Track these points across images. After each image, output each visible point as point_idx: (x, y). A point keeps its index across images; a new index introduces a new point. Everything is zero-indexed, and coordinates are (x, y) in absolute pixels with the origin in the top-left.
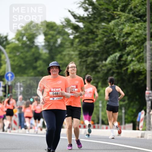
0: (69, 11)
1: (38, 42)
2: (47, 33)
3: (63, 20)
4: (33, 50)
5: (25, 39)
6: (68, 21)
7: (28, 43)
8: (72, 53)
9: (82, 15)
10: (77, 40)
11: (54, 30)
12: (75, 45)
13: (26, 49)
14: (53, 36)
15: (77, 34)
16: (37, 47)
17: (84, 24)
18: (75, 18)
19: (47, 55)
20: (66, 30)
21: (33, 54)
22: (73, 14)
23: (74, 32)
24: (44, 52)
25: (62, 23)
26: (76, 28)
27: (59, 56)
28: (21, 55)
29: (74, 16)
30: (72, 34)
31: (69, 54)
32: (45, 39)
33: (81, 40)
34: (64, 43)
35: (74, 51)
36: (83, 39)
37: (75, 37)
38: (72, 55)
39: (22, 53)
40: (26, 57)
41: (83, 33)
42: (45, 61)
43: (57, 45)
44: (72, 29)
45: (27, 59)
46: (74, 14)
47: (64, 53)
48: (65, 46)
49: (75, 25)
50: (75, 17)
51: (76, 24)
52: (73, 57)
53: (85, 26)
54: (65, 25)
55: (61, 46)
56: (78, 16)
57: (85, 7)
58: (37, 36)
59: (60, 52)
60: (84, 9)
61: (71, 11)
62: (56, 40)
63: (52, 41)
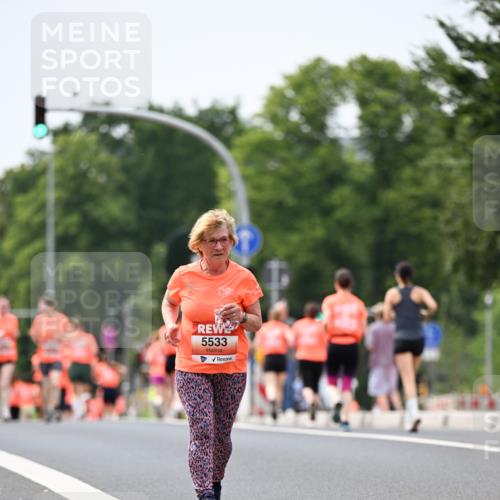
0: (442, 24)
1: (340, 127)
2: (367, 95)
3: (422, 54)
4: (323, 151)
5: (295, 116)
6: (437, 56)
7: (306, 129)
8: (451, 162)
9: (483, 38)
10: (467, 120)
11: (393, 87)
12: (459, 137)
13: (299, 150)
14: (387, 107)
15: (466, 102)
16: (335, 143)
17: (491, 68)
18: (460, 48)
19: (369, 170)
20: (432, 86)
21: (323, 166)
22: (454, 34)
23: (458, 93)
24: (359, 160)
25: (417, 63)
26: (462, 80)
27: (407, 172)
28: (284, 169)
29: (458, 40)
30: (449, 101)
31: (440, 167)
32: (361, 118)
33: (481, 119)
34: (425, 131)
35: (456, 156)
36: (488, 116)
37: (461, 111)
38: (450, 169)
39: (284, 161)
40: (300, 175)
41: (485, 98)
42: (360, 188)
43: (400, 136)
44: (449, 82)
45: (303, 182)
46: (458, 34)
47: (424, 163)
48: (429, 140)
49: (460, 70)
50: (462, 44)
51: (463, 67)
52: (454, 174)
53: (492, 75)
54: (430, 70)
55: (414, 138)
56: (470, 39)
57: (492, 10)
58: (334, 105)
59: (411, 161)
60: (488, 19)
61: (447, 22)
62: (399, 121)
63: (384, 122)
